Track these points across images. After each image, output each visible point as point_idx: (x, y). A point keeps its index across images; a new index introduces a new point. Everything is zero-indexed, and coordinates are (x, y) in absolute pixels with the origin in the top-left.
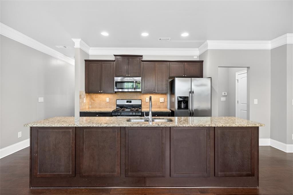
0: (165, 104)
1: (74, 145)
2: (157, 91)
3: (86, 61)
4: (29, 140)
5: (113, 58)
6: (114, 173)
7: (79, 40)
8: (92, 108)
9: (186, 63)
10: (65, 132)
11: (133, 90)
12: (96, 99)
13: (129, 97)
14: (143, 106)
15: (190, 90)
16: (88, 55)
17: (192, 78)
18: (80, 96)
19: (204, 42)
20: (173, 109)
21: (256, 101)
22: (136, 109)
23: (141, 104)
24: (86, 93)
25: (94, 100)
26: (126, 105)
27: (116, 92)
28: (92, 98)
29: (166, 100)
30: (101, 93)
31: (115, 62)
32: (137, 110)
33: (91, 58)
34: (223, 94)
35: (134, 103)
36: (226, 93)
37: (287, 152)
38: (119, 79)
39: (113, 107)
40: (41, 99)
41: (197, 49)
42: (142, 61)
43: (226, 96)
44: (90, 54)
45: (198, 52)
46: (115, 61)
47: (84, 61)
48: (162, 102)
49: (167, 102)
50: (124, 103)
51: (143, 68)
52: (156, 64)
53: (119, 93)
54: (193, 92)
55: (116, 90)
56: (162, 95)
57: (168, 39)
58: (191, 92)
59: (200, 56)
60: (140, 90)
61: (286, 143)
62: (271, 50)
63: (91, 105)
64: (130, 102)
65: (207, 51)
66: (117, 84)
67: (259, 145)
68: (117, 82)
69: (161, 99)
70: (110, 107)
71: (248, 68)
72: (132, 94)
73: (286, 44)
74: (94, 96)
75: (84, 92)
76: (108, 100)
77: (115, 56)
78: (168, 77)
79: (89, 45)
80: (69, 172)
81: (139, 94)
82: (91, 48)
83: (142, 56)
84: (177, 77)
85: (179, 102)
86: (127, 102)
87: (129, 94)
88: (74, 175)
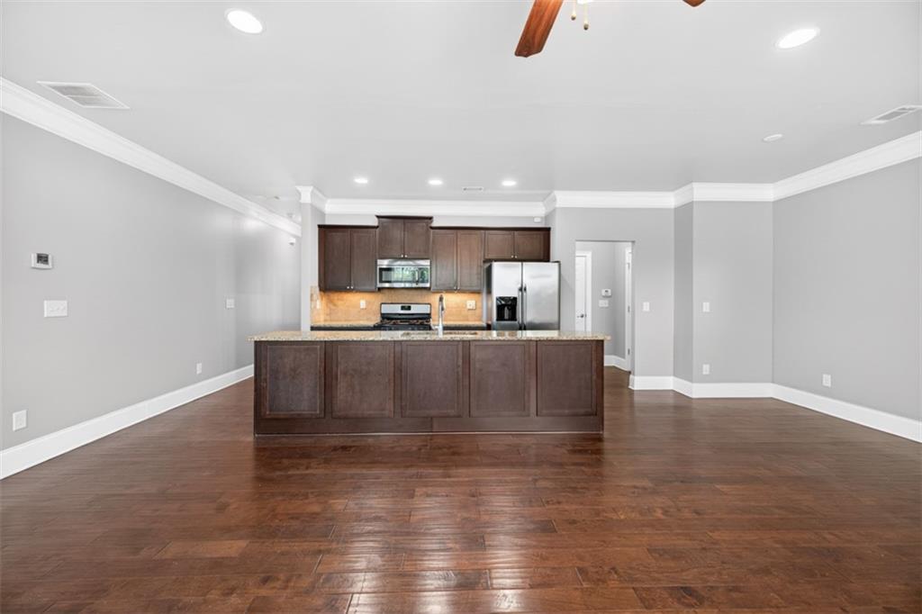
0: (478, 311)
1: (322, 370)
2: (461, 286)
3: (320, 226)
4: (253, 366)
5: (375, 222)
6: (383, 412)
7: (311, 188)
8: (331, 320)
9: (516, 233)
10: (308, 349)
11: (414, 285)
12: (339, 303)
13: (406, 298)
14: (432, 316)
15: (520, 286)
16: (323, 215)
17: (524, 263)
18: (312, 295)
19: (550, 194)
20: (490, 322)
21: (646, 307)
22: (420, 321)
23: (428, 312)
24: (320, 290)
25: (335, 305)
26: (400, 314)
27: (380, 289)
28: (331, 301)
29: (479, 304)
30: (350, 291)
31: (378, 230)
32: (422, 324)
33: (328, 222)
34: (603, 293)
35: (415, 309)
36: (609, 291)
37: (694, 396)
38: (384, 263)
39: (373, 318)
40: (230, 303)
41: (541, 204)
42: (432, 228)
43: (610, 297)
44: (326, 212)
45: (544, 208)
46: (378, 227)
47: (317, 229)
48: (471, 308)
49: (482, 308)
50: (397, 309)
51: (433, 241)
52: (459, 235)
53: (386, 291)
54: (525, 290)
55: (379, 285)
56: (472, 295)
57: (480, 189)
58: (522, 289)
59: (547, 217)
60: (428, 285)
61: (691, 381)
62: (675, 209)
63: (330, 314)
64: (409, 308)
65: (554, 210)
66: (384, 273)
67: (605, 365)
68: (381, 270)
69: (470, 302)
70: (368, 319)
71: (633, 242)
72: (412, 292)
73: (692, 202)
74: (335, 296)
75: (317, 289)
76: (363, 304)
77: (378, 217)
78: (483, 259)
79: (325, 196)
80: (316, 410)
81: (424, 292)
82: (329, 201)
83: (431, 218)
84: (496, 261)
85: (500, 309)
86: (403, 308)
87: (405, 291)
88: (323, 415)
